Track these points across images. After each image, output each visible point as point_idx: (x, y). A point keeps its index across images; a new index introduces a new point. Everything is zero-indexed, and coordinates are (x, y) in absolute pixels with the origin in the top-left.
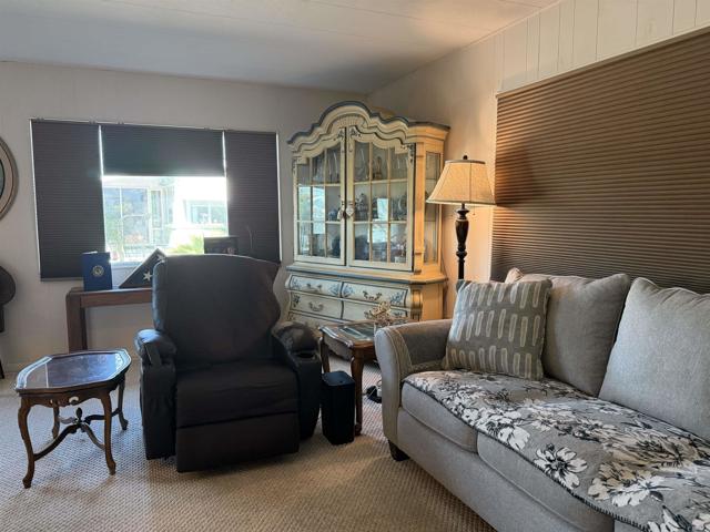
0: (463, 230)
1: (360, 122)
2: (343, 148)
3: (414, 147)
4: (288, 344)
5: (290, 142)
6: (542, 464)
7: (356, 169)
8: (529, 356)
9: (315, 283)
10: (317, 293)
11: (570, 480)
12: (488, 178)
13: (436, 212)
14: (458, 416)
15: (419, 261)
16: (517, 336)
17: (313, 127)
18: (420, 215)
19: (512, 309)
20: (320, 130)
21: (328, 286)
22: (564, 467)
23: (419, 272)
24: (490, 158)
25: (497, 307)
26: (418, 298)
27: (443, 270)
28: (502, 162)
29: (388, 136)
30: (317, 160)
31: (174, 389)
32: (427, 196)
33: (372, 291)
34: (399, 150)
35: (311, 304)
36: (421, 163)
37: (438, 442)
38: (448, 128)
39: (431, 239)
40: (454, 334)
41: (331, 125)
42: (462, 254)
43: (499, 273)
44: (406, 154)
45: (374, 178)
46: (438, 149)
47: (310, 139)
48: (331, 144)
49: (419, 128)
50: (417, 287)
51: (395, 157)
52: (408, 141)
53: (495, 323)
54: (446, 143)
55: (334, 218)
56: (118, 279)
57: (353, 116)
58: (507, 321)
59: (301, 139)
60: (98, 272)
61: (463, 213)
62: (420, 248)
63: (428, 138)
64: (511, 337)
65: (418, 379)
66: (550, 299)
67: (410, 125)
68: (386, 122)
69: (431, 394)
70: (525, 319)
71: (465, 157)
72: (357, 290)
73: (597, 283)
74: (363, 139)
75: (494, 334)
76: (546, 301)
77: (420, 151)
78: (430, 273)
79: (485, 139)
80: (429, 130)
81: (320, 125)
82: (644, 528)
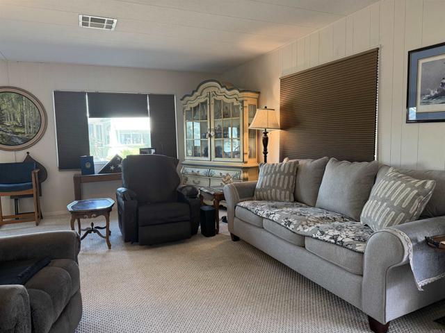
0: (266, 141)
1: (216, 90)
2: (208, 103)
3: (242, 102)
5: (182, 100)
6: (283, 224)
7: (215, 113)
8: (288, 192)
9: (196, 170)
10: (197, 175)
11: (291, 227)
12: (277, 117)
13: (253, 133)
14: (256, 214)
15: (246, 158)
16: (284, 183)
17: (193, 92)
18: (246, 135)
19: (282, 173)
20: (197, 94)
21: (202, 171)
22: (290, 223)
23: (246, 162)
24: (277, 107)
25: (276, 173)
26: (246, 175)
27: (258, 162)
28: (282, 109)
29: (229, 97)
30: (195, 109)
31: (137, 211)
32: (249, 125)
33: (224, 173)
34: (235, 104)
35: (193, 181)
36: (246, 110)
37: (249, 227)
38: (259, 93)
39: (252, 146)
40: (258, 186)
41: (202, 91)
42: (265, 153)
43: (281, 160)
44: (239, 106)
45: (224, 117)
46: (254, 102)
47: (192, 98)
48: (203, 100)
49: (245, 93)
50: (245, 169)
51: (234, 107)
52: (239, 99)
53: (275, 179)
54: (258, 99)
55: (205, 137)
56: (97, 170)
57: (214, 87)
58: (279, 179)
59: (187, 98)
60: (88, 166)
61: (266, 133)
62: (247, 151)
63: (249, 98)
64: (281, 185)
65: (242, 204)
66: (297, 169)
67: (240, 92)
68: (229, 90)
69: (246, 208)
70: (287, 177)
71: (266, 107)
72: (217, 172)
73: (316, 161)
74: (218, 98)
75: (274, 183)
77: (246, 104)
78: (252, 163)
79: (275, 99)
80: (249, 94)
81: (196, 91)
82: (312, 237)
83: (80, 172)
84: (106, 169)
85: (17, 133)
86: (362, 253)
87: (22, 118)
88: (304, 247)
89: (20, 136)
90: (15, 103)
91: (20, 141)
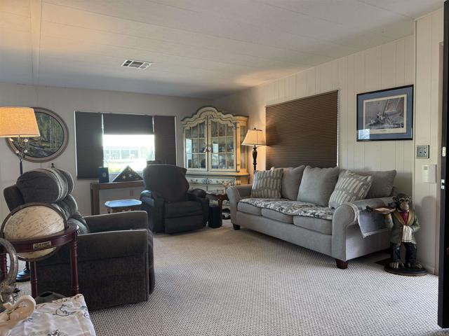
0: (255, 155)
1: (213, 113)
2: (206, 123)
3: (235, 124)
4: (196, 194)
5: (182, 121)
6: (277, 210)
7: (212, 132)
8: (276, 192)
9: (195, 179)
10: (195, 183)
11: (283, 211)
12: (263, 136)
13: (245, 149)
14: (256, 206)
15: (239, 168)
16: (273, 185)
17: (193, 116)
18: (239, 150)
19: (271, 178)
20: (196, 116)
22: (282, 209)
23: (239, 172)
24: (264, 128)
25: (267, 178)
26: (239, 182)
27: (248, 171)
28: (268, 130)
29: (224, 119)
30: (194, 128)
32: (241, 142)
33: (220, 180)
34: (230, 125)
36: (239, 130)
38: (248, 117)
39: (243, 160)
40: (254, 186)
41: (201, 114)
42: (255, 164)
43: (268, 168)
44: (233, 126)
45: (220, 135)
46: (244, 124)
47: (191, 120)
48: (201, 122)
49: (238, 117)
50: (238, 177)
51: (228, 127)
52: (233, 122)
53: (266, 182)
54: (247, 122)
55: (202, 152)
57: (211, 111)
58: (270, 182)
59: (187, 119)
60: (104, 175)
61: (255, 149)
62: (239, 162)
63: (241, 121)
64: (271, 186)
65: (243, 200)
66: (283, 174)
67: (234, 116)
68: (224, 114)
69: (247, 203)
70: (275, 181)
71: (255, 128)
72: (214, 181)
73: (296, 169)
74: (215, 120)
75: (266, 185)
76: (282, 175)
77: (238, 125)
78: (243, 172)
79: (262, 122)
80: (241, 118)
81: (196, 114)
82: (298, 215)
83: (98, 181)
84: (120, 178)
85: (44, 147)
86: (331, 220)
87: (48, 134)
88: (293, 224)
89: (46, 149)
90: (43, 122)
91: (45, 154)
